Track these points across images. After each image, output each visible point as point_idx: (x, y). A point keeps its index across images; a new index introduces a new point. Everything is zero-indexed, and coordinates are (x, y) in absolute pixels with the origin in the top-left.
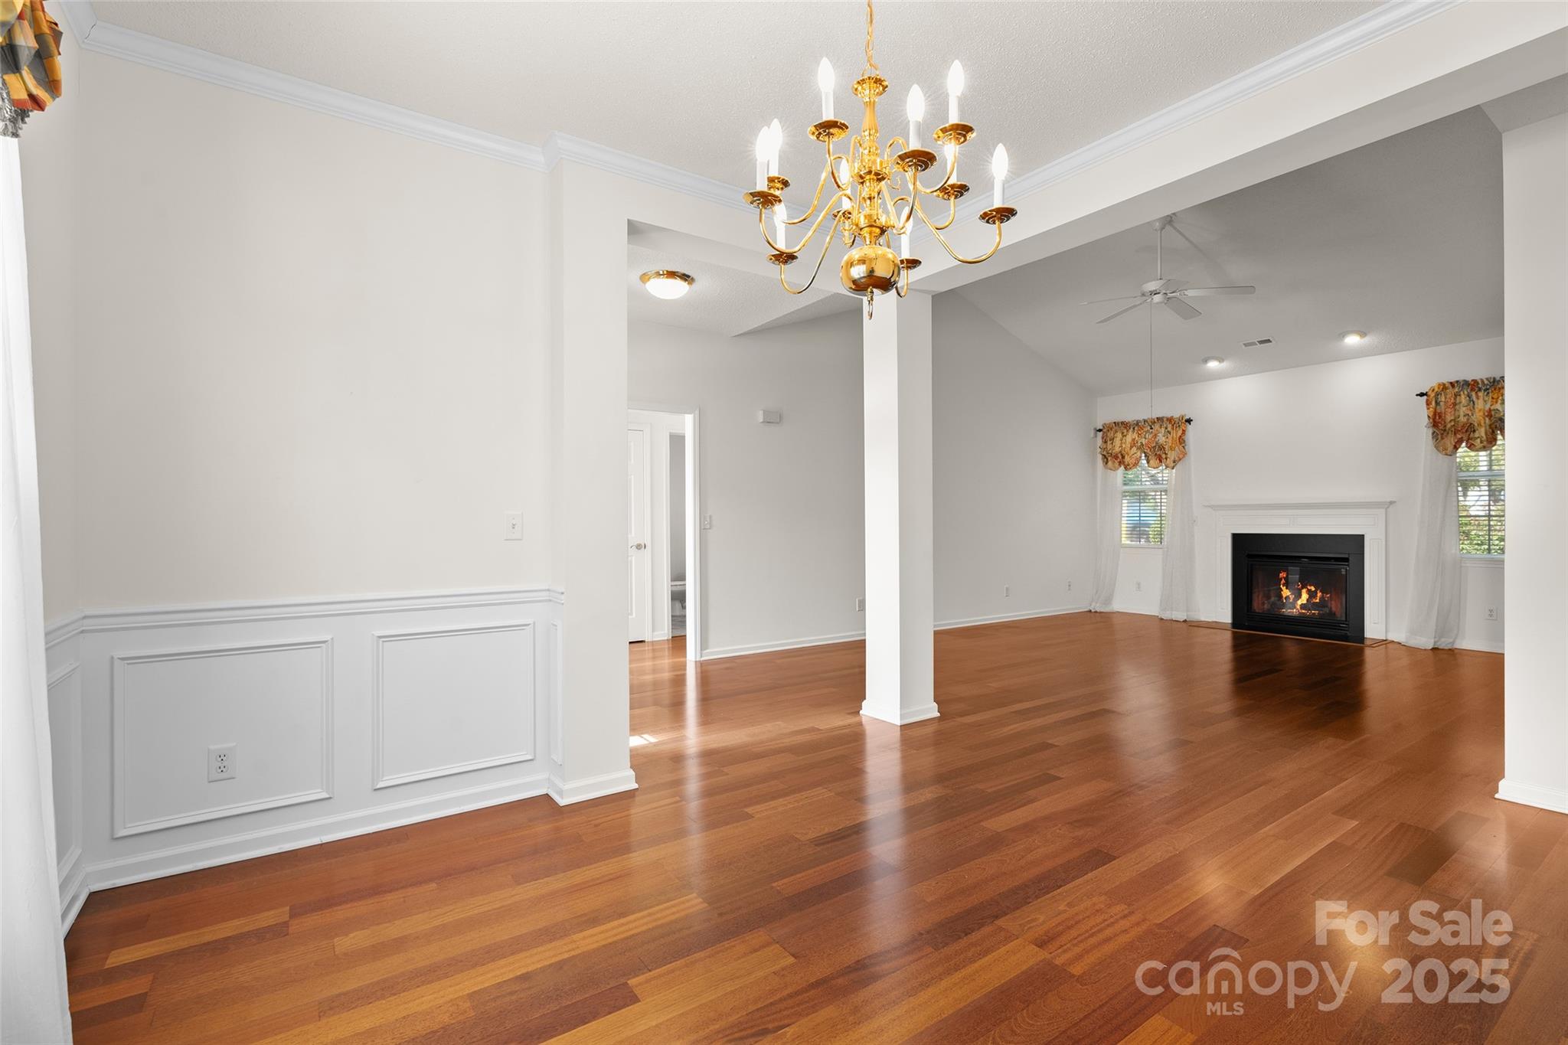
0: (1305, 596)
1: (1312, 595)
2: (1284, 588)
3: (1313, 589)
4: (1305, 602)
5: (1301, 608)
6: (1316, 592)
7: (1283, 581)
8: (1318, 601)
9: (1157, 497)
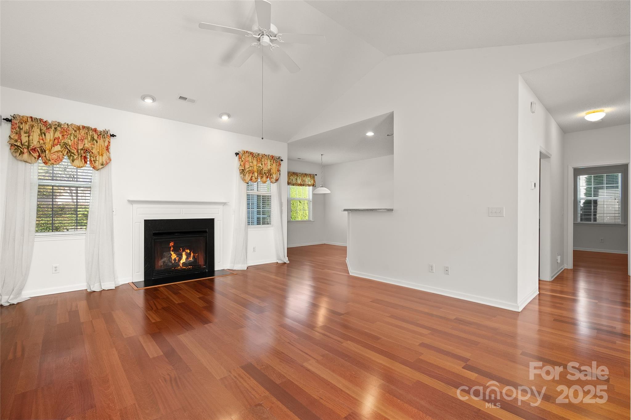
0: (184, 257)
1: (188, 255)
2: (172, 253)
3: (188, 251)
4: (184, 261)
5: (182, 265)
6: (190, 254)
7: (172, 248)
8: (191, 259)
9: (74, 195)
